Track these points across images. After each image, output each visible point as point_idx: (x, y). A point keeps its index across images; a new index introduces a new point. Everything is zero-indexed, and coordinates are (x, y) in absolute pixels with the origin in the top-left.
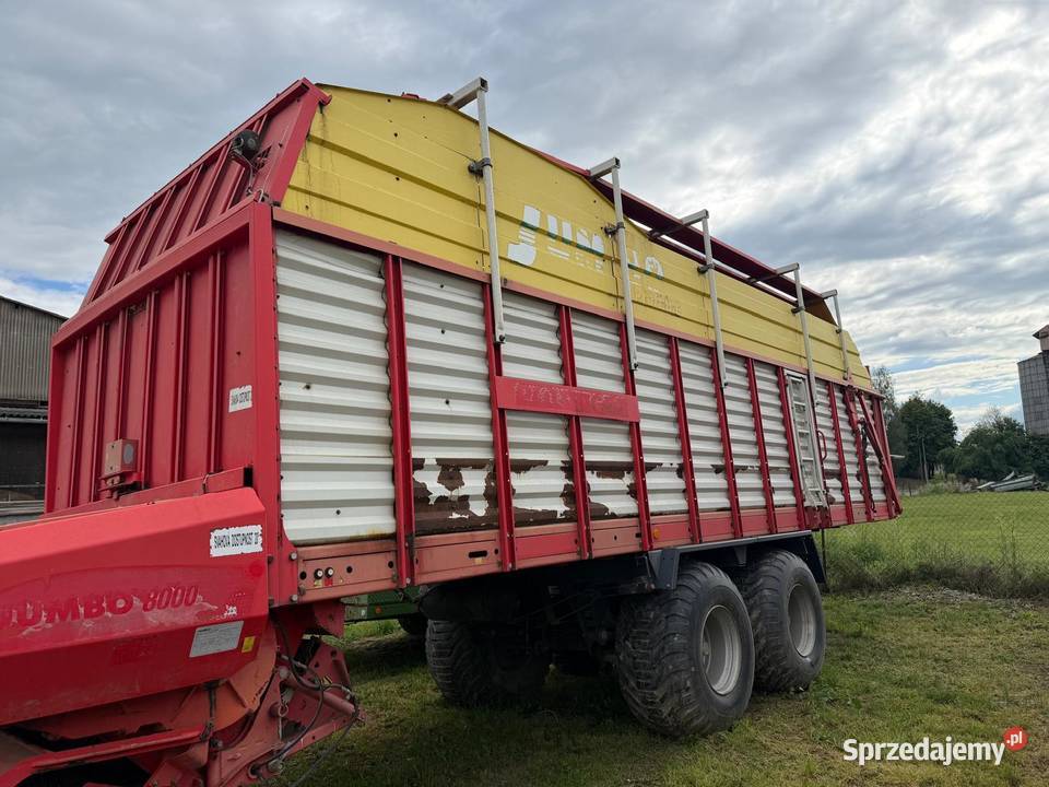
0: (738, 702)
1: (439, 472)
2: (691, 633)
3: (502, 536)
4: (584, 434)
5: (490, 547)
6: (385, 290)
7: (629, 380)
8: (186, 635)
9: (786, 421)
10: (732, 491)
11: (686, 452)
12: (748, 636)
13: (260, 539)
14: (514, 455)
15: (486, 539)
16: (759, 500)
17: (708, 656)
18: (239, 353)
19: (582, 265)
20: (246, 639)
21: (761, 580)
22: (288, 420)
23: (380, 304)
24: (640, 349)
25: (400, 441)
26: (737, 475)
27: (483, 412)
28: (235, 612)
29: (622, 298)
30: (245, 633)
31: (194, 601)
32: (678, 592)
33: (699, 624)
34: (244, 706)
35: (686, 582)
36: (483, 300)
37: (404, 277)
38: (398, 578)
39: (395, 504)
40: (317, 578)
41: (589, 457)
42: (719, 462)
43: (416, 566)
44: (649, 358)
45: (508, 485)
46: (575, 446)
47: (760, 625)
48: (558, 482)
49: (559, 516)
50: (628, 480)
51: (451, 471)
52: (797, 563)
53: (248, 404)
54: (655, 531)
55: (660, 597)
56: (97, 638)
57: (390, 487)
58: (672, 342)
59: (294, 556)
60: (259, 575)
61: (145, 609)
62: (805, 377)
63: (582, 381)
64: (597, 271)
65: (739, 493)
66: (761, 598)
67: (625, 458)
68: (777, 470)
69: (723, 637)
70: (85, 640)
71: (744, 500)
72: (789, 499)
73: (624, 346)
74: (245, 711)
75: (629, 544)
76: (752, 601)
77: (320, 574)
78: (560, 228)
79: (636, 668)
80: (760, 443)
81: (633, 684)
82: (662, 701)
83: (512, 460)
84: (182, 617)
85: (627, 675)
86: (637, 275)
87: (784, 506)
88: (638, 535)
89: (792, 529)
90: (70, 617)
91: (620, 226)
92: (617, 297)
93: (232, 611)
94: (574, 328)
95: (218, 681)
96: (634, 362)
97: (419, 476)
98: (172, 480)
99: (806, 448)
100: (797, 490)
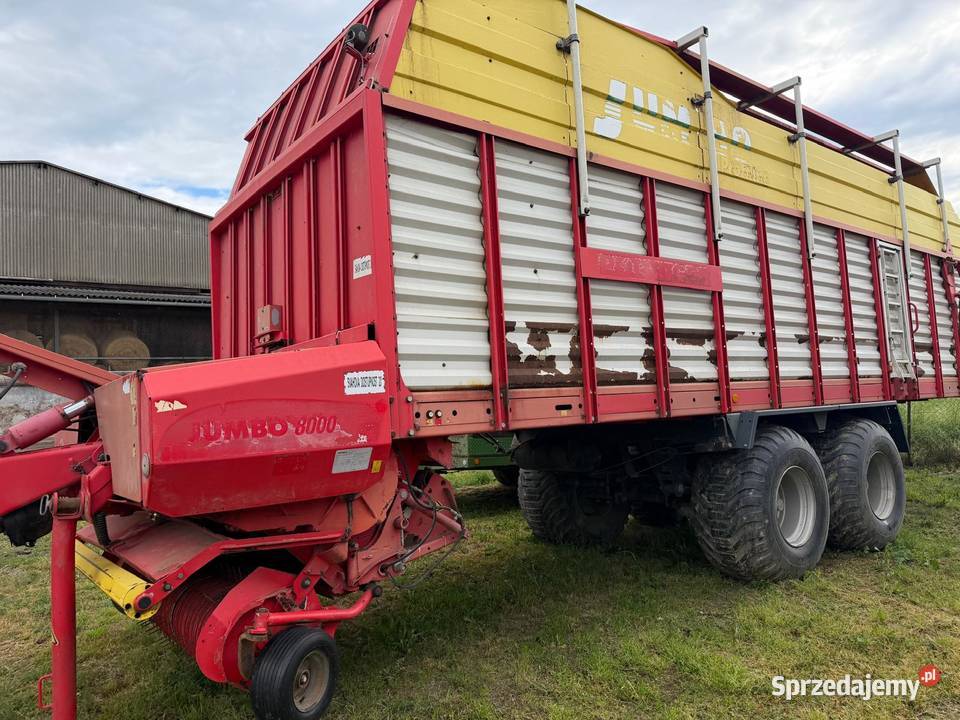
0: (810, 555)
1: (527, 335)
2: (767, 489)
3: (585, 393)
4: (665, 303)
5: (575, 402)
6: (480, 168)
7: (713, 251)
8: (328, 455)
9: (876, 294)
10: (815, 360)
11: (769, 322)
12: (823, 496)
13: (383, 382)
14: (597, 320)
15: (572, 395)
16: (844, 370)
17: (782, 512)
18: (359, 228)
19: (667, 136)
20: (375, 462)
21: (840, 446)
22: (402, 285)
23: (476, 181)
24: (725, 220)
25: (494, 305)
26: (820, 345)
27: (568, 281)
28: (365, 440)
29: (708, 169)
30: (374, 457)
31: (334, 428)
32: (756, 452)
33: (775, 482)
34: (374, 517)
35: (763, 443)
36: (570, 174)
37: (497, 155)
38: (495, 423)
39: (491, 361)
40: (429, 418)
41: (669, 324)
42: (803, 332)
43: (510, 414)
44: (734, 229)
45: (591, 348)
46: (656, 314)
47: (836, 488)
48: (640, 347)
49: (639, 378)
50: (708, 346)
51: (539, 334)
52: (880, 432)
53: (369, 272)
54: (734, 396)
55: (737, 456)
56: (261, 453)
57: (486, 346)
58: (759, 213)
59: (410, 399)
60: (382, 411)
61: (297, 433)
62: (899, 248)
63: (665, 252)
64: (681, 143)
65: (822, 363)
66: (839, 463)
67: (707, 326)
68: (863, 342)
69: (798, 496)
70: (254, 454)
71: (827, 369)
72: (876, 370)
73: (709, 217)
74: (374, 521)
75: (706, 406)
76: (829, 465)
77: (431, 415)
78: (646, 101)
79: (711, 519)
80: (848, 315)
81: (708, 533)
82: (736, 547)
83: (596, 326)
84: (326, 441)
85: (702, 524)
86: (724, 146)
87: (869, 377)
88: (717, 399)
89: (876, 399)
90: (241, 436)
91: (707, 95)
92: (703, 168)
93: (363, 439)
94: (658, 199)
95: (354, 495)
96: (718, 232)
97: (510, 337)
98: (311, 338)
99: (896, 321)
100: (884, 362)
